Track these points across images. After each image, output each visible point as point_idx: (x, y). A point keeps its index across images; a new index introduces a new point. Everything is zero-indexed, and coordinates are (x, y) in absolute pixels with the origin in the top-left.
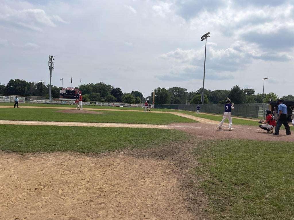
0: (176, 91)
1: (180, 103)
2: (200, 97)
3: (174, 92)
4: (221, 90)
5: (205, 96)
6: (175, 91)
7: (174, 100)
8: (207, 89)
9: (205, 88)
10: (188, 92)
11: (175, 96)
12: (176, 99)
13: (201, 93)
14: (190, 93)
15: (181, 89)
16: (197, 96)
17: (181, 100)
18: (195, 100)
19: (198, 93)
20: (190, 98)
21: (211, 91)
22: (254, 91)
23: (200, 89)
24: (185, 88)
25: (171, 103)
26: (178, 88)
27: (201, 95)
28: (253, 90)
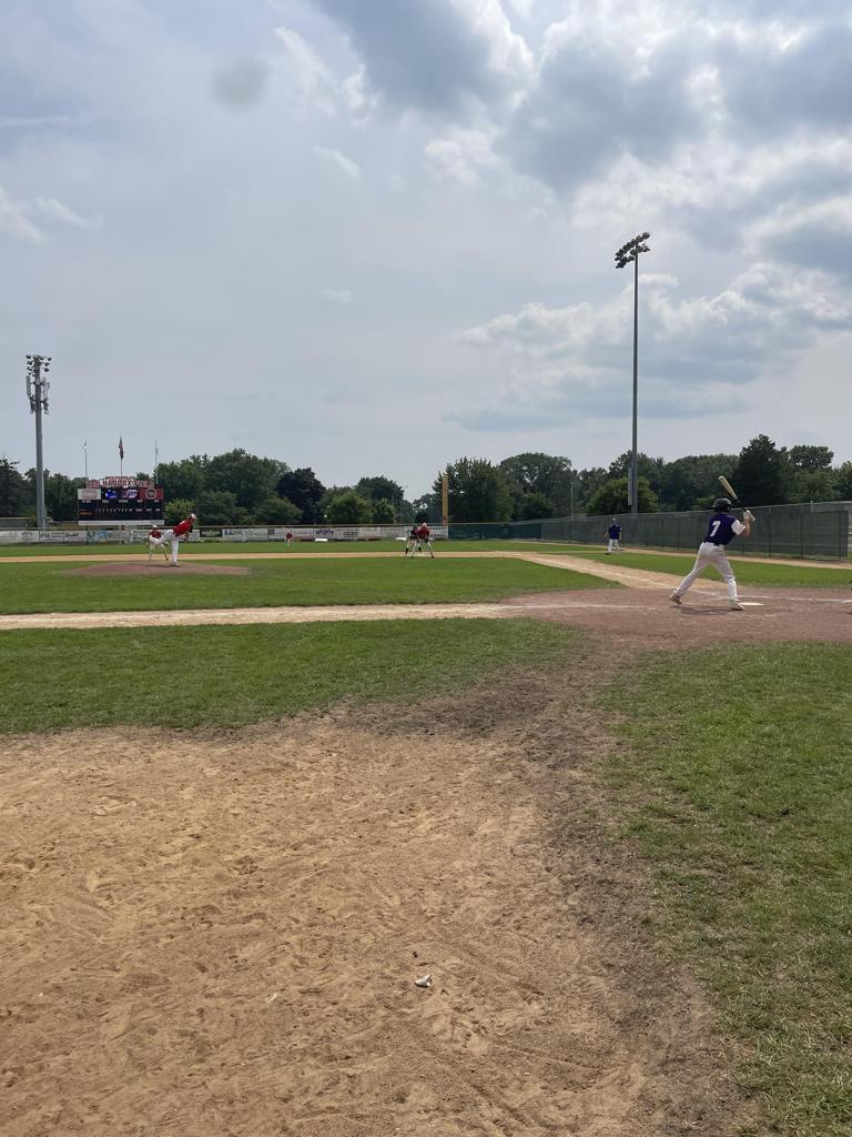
0: (530, 471)
1: (547, 514)
2: (625, 487)
3: (524, 471)
4: (706, 457)
5: (640, 484)
6: (525, 468)
7: (525, 505)
8: (649, 456)
9: (639, 451)
10: (575, 471)
11: (527, 488)
12: (529, 500)
13: (625, 470)
14: (585, 473)
15: (548, 459)
16: (612, 483)
17: (550, 504)
18: (605, 501)
19: (615, 473)
20: (586, 493)
21: (666, 461)
22: (831, 455)
23: (624, 456)
24: (564, 456)
25: (514, 518)
26: (536, 456)
27: (628, 480)
28: (827, 449)
